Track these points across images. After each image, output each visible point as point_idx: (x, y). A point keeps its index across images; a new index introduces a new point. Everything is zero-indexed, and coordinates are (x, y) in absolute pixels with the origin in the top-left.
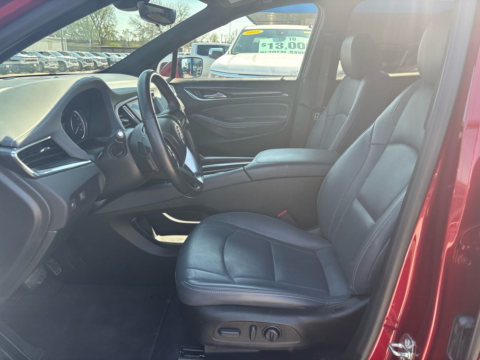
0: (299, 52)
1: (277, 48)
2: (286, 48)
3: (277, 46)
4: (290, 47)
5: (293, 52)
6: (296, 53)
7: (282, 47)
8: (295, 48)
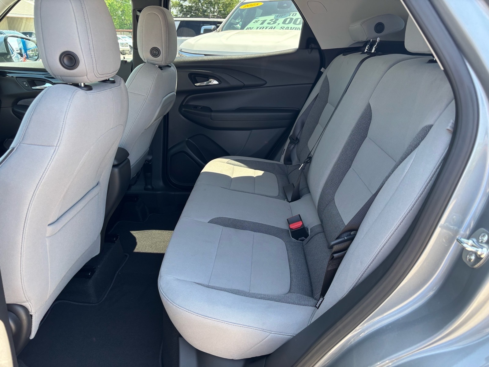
0: (291, 28)
1: (269, 23)
2: (279, 24)
3: (270, 22)
4: (284, 22)
5: (284, 27)
6: (287, 29)
7: (275, 23)
8: (289, 23)
